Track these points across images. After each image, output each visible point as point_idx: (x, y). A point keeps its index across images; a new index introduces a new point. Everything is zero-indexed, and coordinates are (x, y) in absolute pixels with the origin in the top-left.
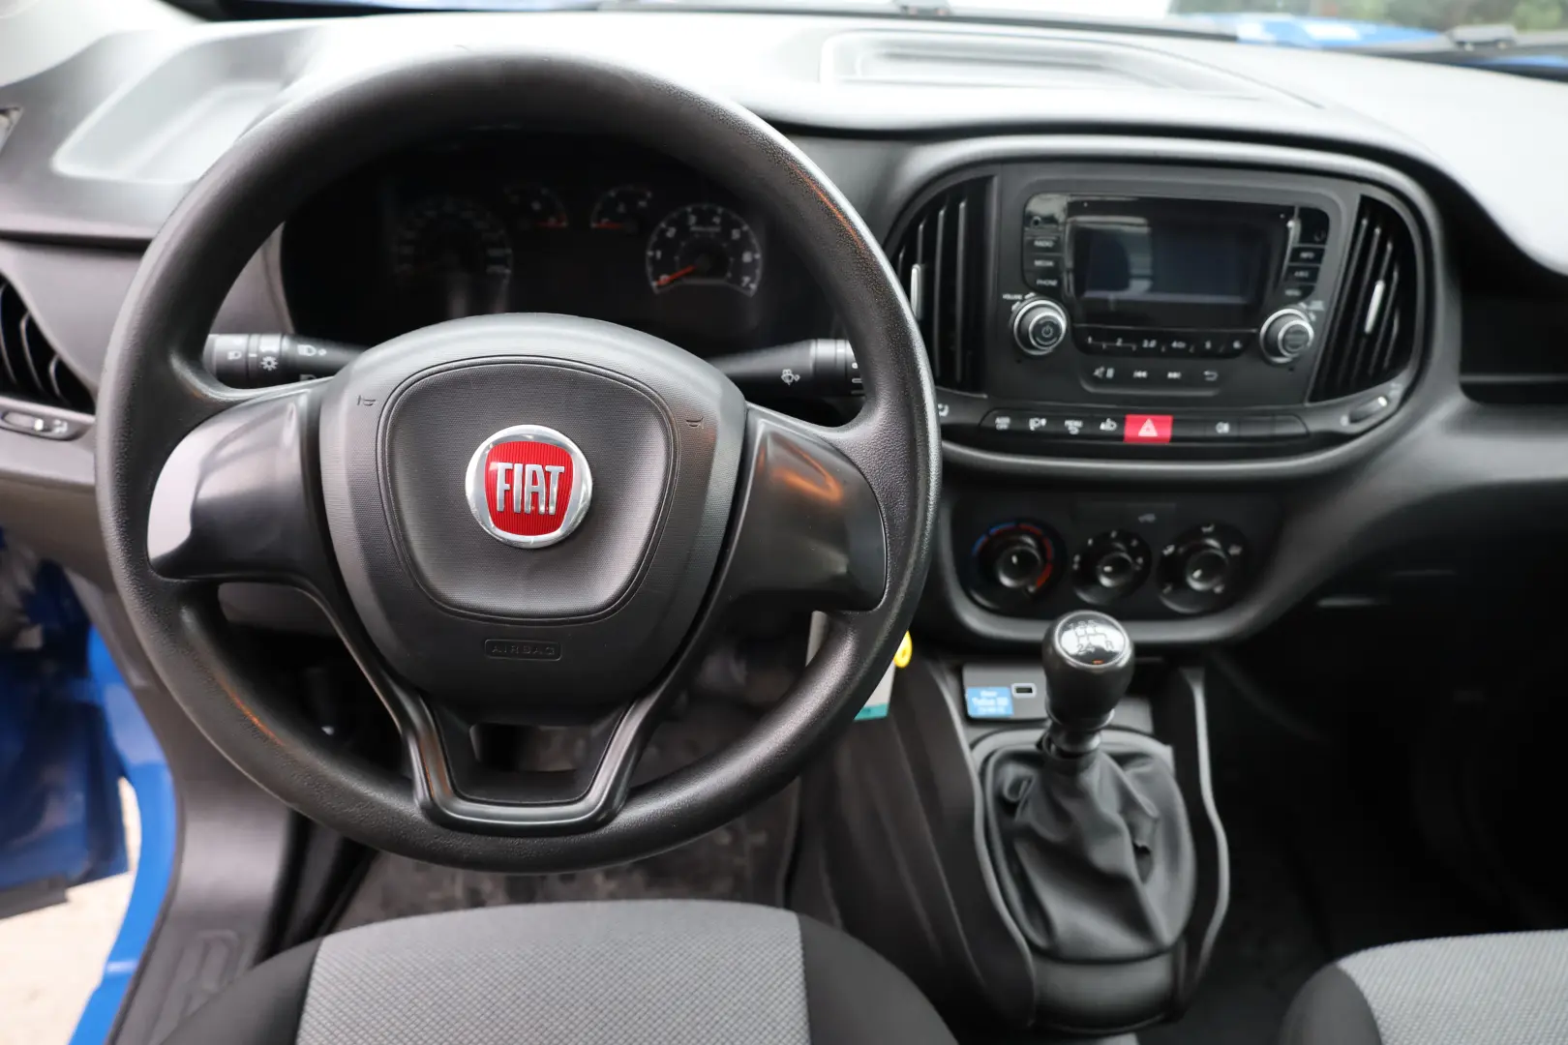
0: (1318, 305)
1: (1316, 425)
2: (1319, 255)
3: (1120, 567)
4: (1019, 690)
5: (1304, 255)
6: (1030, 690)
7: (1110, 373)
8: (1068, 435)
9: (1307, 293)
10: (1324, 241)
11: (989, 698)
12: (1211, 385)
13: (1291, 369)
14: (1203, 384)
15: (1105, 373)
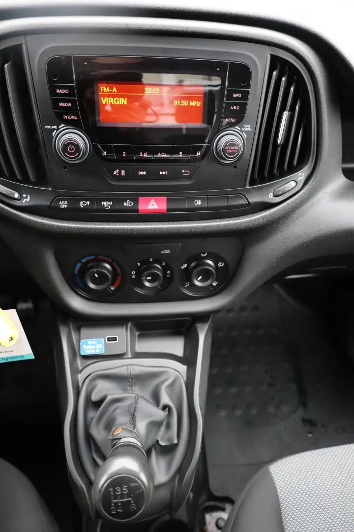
0: (248, 128)
1: (254, 198)
2: (245, 95)
3: (155, 277)
4: (109, 339)
5: (235, 95)
6: (115, 339)
7: (123, 173)
8: (104, 210)
9: (239, 119)
10: (248, 86)
11: (92, 345)
12: (186, 178)
13: (235, 167)
14: (182, 177)
15: (120, 172)
